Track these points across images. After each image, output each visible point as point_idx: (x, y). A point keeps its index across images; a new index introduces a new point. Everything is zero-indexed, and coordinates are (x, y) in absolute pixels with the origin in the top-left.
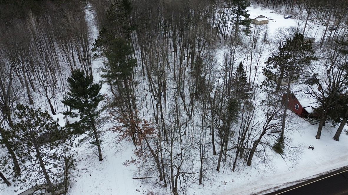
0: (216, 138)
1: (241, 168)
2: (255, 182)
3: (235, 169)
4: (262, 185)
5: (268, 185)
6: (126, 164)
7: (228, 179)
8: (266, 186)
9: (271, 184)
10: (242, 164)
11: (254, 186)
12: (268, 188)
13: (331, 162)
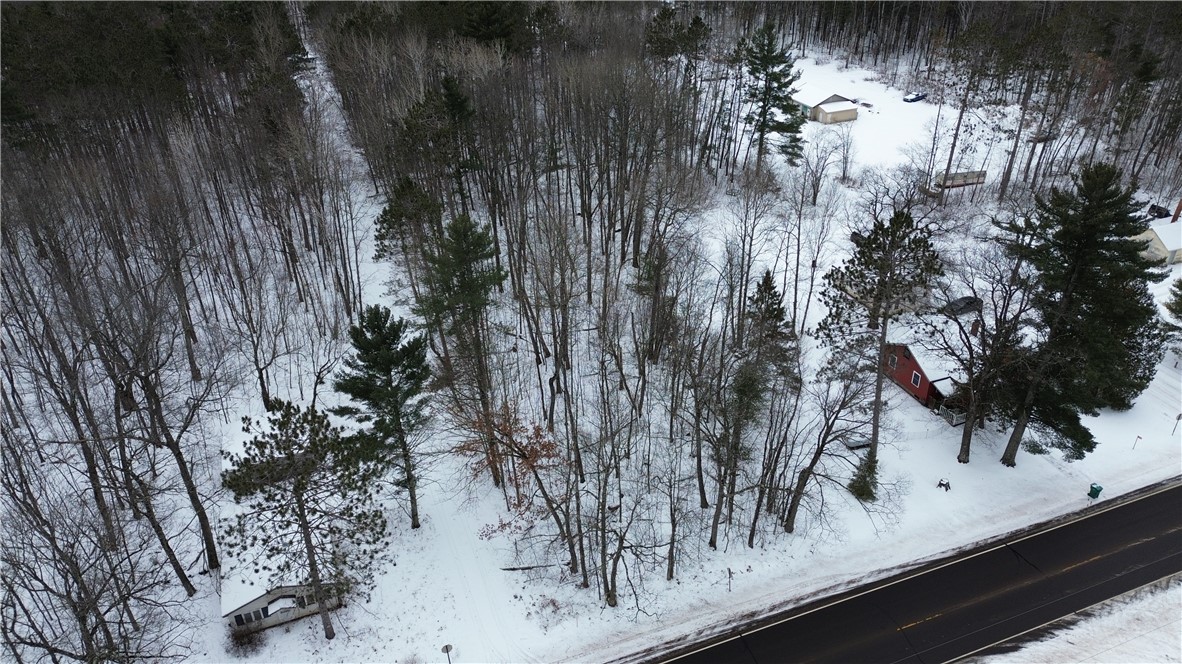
0: (708, 465)
1: (770, 537)
2: (802, 570)
3: (755, 541)
4: (818, 576)
5: (834, 576)
6: (487, 534)
7: (738, 566)
8: (828, 578)
9: (841, 575)
10: (770, 529)
11: (798, 581)
12: (832, 583)
13: (990, 520)
